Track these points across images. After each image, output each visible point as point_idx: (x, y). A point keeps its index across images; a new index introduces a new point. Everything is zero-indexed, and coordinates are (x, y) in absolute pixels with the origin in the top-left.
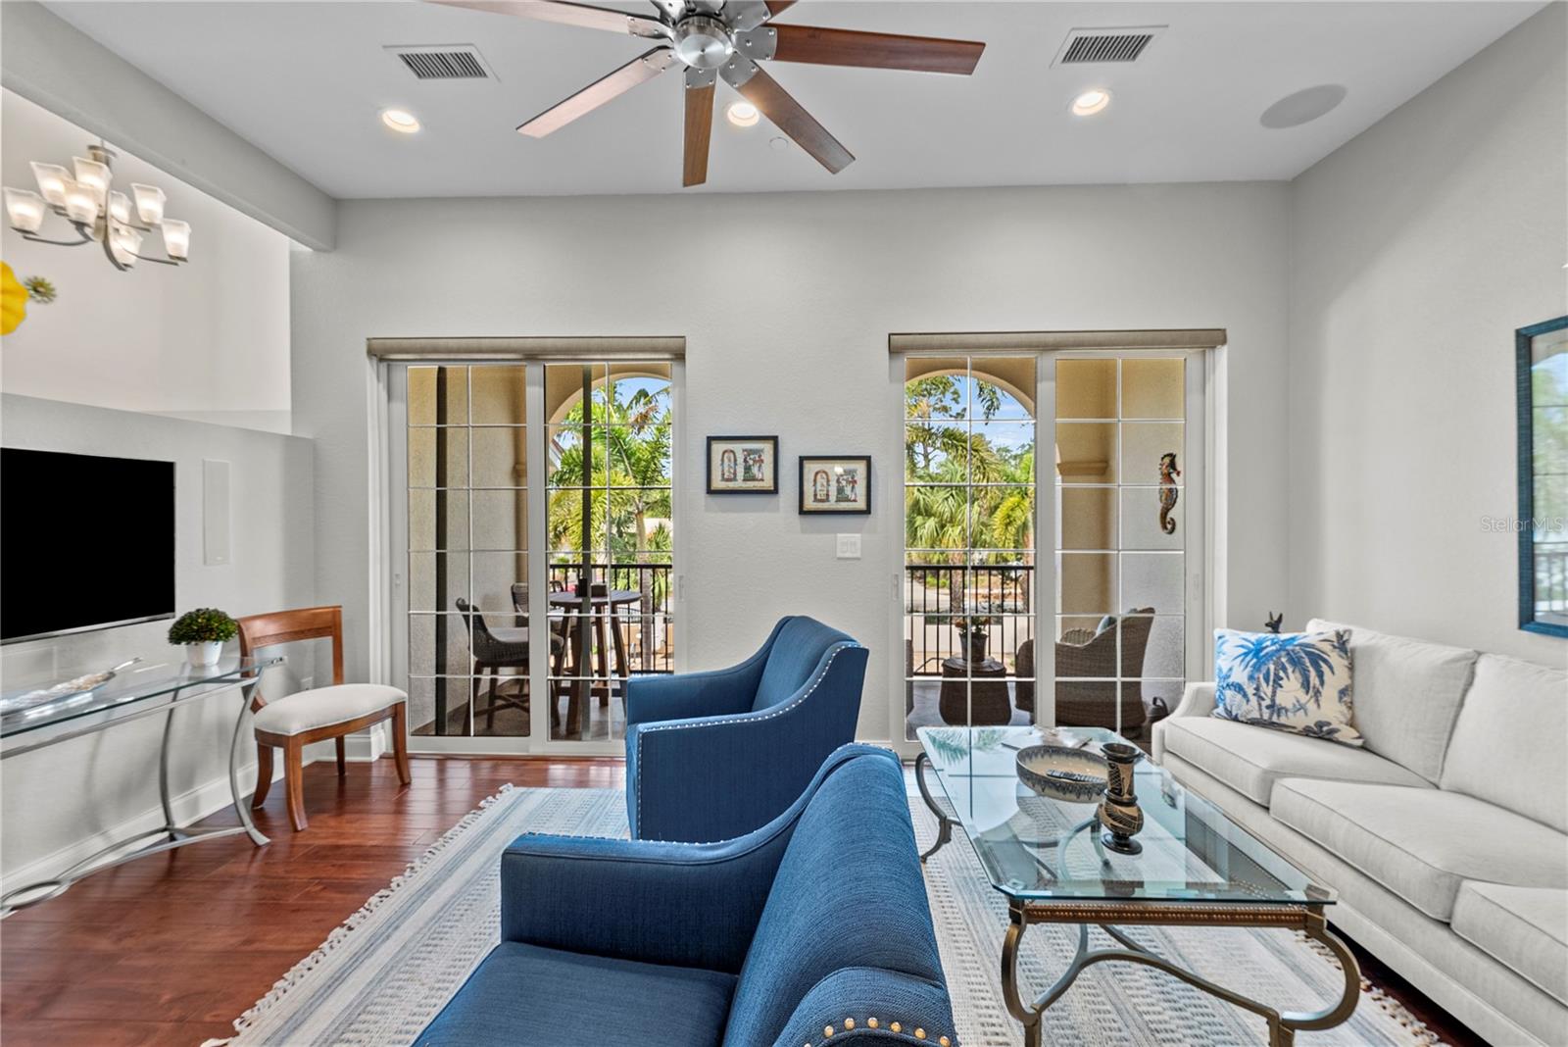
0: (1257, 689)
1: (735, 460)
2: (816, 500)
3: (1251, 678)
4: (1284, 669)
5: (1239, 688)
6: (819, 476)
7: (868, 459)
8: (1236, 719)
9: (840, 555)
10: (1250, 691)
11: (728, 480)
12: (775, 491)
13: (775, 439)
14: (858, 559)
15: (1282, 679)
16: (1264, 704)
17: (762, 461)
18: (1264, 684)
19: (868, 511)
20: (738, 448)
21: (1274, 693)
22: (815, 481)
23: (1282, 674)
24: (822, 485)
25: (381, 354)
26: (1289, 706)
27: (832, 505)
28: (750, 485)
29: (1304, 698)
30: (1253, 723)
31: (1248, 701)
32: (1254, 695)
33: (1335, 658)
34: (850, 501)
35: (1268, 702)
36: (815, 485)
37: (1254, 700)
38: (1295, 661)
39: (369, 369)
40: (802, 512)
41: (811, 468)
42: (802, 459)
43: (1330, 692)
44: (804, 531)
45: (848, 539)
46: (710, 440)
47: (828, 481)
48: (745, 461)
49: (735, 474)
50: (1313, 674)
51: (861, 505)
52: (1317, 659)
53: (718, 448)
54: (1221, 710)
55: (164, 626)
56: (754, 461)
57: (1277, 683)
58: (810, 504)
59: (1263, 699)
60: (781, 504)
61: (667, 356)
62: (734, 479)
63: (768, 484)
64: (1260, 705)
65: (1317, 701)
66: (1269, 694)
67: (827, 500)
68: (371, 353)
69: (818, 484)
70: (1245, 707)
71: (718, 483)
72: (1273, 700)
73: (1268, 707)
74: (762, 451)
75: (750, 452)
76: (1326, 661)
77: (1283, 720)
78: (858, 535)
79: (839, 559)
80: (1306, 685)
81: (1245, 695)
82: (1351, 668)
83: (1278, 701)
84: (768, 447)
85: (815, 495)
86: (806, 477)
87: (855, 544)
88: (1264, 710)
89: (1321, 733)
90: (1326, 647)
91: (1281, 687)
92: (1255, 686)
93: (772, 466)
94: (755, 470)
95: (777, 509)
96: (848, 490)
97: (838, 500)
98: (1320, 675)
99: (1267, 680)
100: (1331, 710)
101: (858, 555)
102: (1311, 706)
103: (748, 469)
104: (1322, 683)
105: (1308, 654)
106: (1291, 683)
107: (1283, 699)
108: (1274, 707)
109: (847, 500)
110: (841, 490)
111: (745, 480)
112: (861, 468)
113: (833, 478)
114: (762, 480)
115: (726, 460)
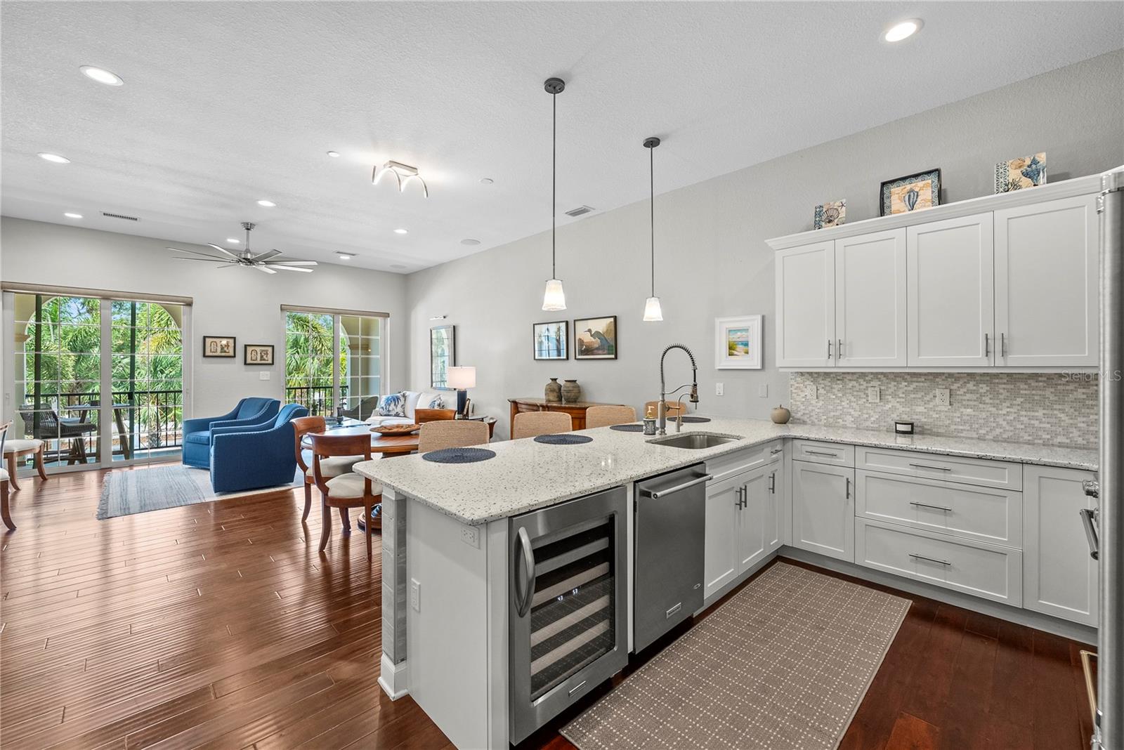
1: (216, 345)
2: (252, 360)
3: (385, 405)
4: (392, 402)
5: (383, 408)
6: (253, 352)
7: (273, 347)
9: (262, 379)
11: (214, 352)
12: (235, 356)
14: (269, 380)
17: (228, 346)
19: (273, 364)
22: (251, 353)
24: (255, 355)
27: (259, 362)
28: (223, 354)
30: (385, 415)
31: (384, 410)
33: (402, 399)
36: (251, 355)
38: (394, 400)
40: (245, 364)
42: (246, 346)
43: (399, 406)
44: (246, 371)
45: (264, 374)
46: (205, 338)
47: (257, 353)
48: (221, 346)
49: (216, 350)
51: (270, 362)
54: (379, 414)
56: (225, 346)
59: (387, 409)
60: (237, 361)
62: (216, 352)
67: (256, 360)
69: (253, 354)
72: (389, 409)
73: (387, 411)
74: (228, 342)
75: (223, 342)
76: (399, 399)
78: (268, 373)
80: (395, 404)
82: (405, 400)
85: (251, 358)
87: (267, 375)
89: (397, 415)
90: (401, 396)
94: (225, 349)
95: (235, 363)
96: (265, 357)
97: (261, 360)
99: (388, 405)
100: (399, 409)
102: (396, 409)
103: (222, 348)
104: (398, 404)
105: (396, 398)
106: (392, 405)
107: (391, 409)
108: (389, 411)
109: (264, 360)
110: (262, 357)
111: (221, 352)
112: (270, 349)
113: (259, 353)
114: (229, 353)
115: (212, 345)
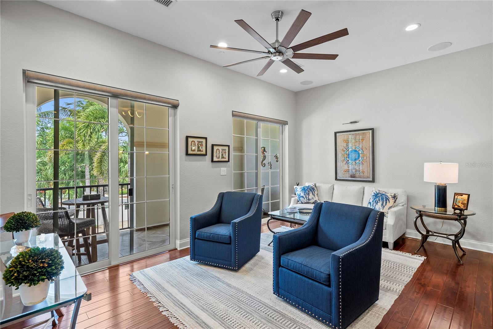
0: (306, 196)
1: (195, 144)
2: (216, 158)
3: (304, 194)
4: (309, 192)
5: (303, 197)
6: (217, 151)
7: (229, 146)
8: (302, 203)
9: (222, 174)
10: (305, 197)
11: (193, 151)
12: (206, 155)
13: (206, 138)
14: (225, 175)
16: (307, 199)
17: (202, 145)
19: (228, 161)
21: (309, 196)
24: (218, 153)
25: (28, 78)
26: (311, 199)
27: (220, 159)
28: (199, 153)
29: (313, 196)
30: (305, 203)
34: (224, 158)
35: (308, 198)
36: (216, 153)
37: (305, 198)
38: (310, 190)
40: (212, 161)
42: (213, 145)
44: (212, 167)
45: (223, 170)
46: (187, 138)
47: (219, 152)
48: (198, 145)
49: (195, 149)
50: (313, 192)
51: (227, 159)
54: (300, 202)
56: (200, 145)
57: (309, 195)
60: (207, 159)
62: (195, 151)
69: (217, 153)
70: (304, 200)
73: (308, 200)
74: (202, 142)
75: (199, 142)
76: (314, 189)
77: (310, 202)
78: (226, 168)
79: (221, 175)
81: (304, 198)
82: (317, 189)
83: (309, 198)
84: (204, 141)
85: (216, 156)
87: (225, 171)
88: (307, 200)
90: (314, 187)
93: (205, 147)
94: (200, 148)
95: (205, 161)
96: (224, 155)
97: (222, 158)
98: (314, 192)
100: (317, 198)
101: (225, 174)
102: (314, 198)
103: (198, 147)
105: (312, 188)
106: (311, 194)
107: (310, 197)
108: (309, 199)
110: (222, 155)
111: (198, 151)
112: (227, 148)
113: (221, 151)
114: (202, 151)
115: (192, 144)
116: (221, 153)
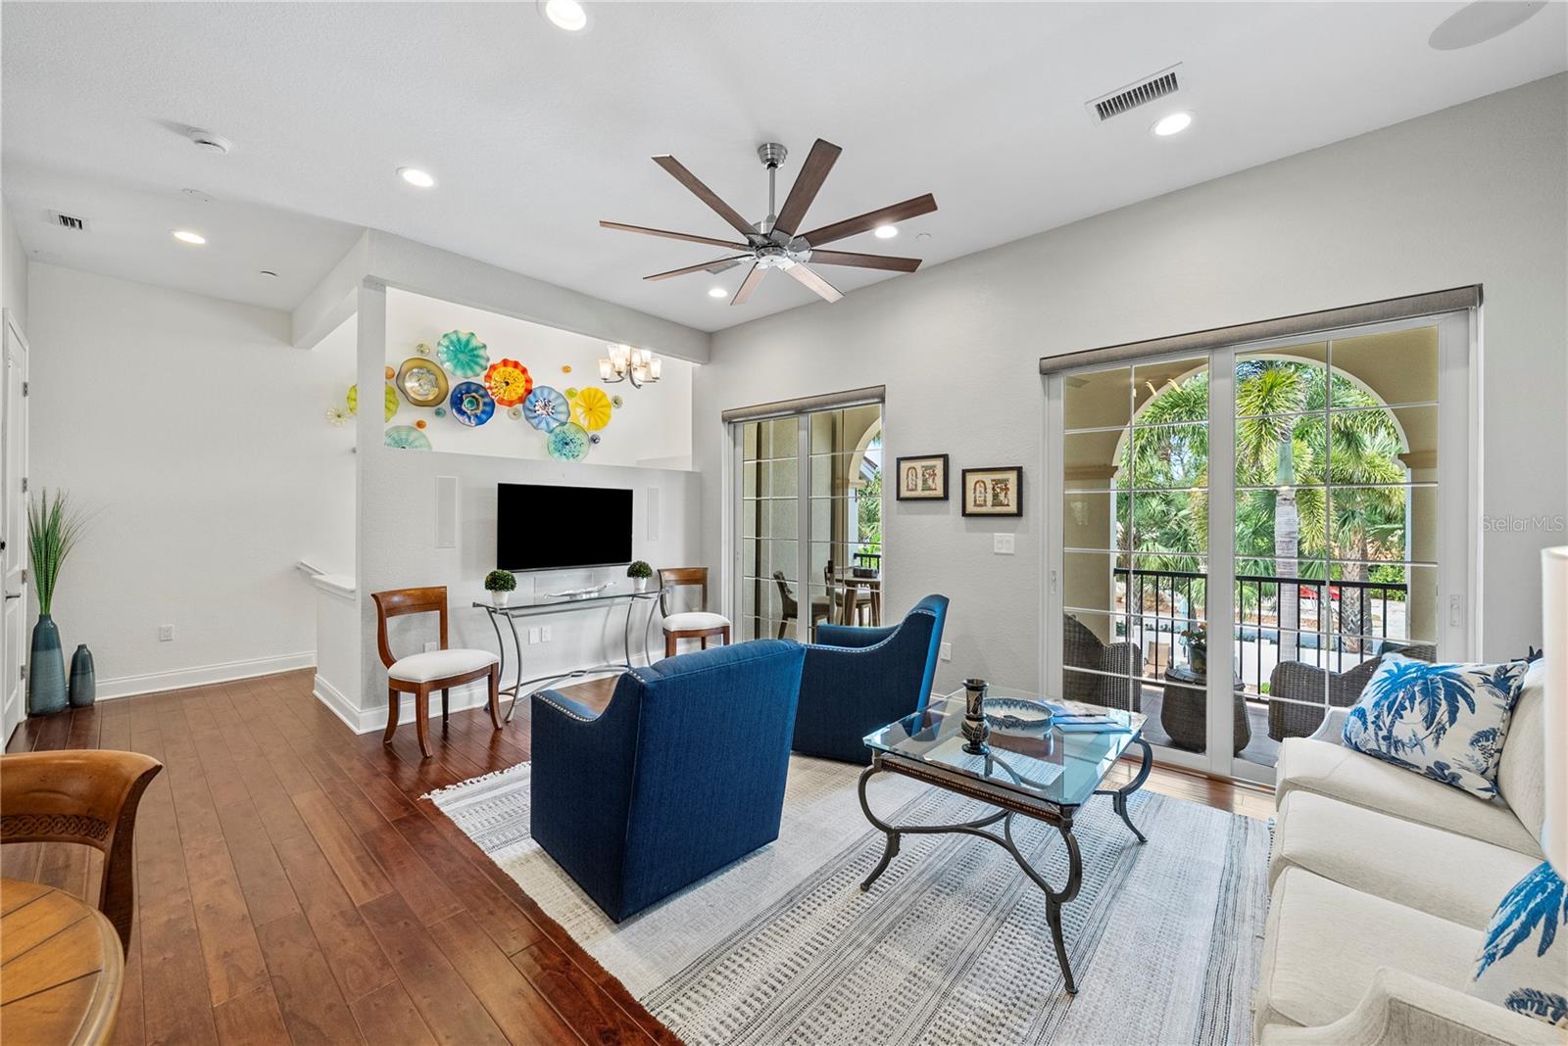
0: (1377, 717)
1: (917, 475)
2: (976, 505)
3: (1377, 704)
4: (1412, 699)
5: (1362, 714)
6: (978, 485)
7: (1019, 470)
8: (1356, 748)
9: (996, 551)
10: (1370, 718)
11: (912, 490)
12: (946, 497)
13: (945, 457)
14: (1012, 555)
15: (1405, 709)
16: (1381, 734)
17: (936, 475)
18: (1386, 713)
19: (1019, 514)
20: (918, 464)
21: (1393, 723)
22: (975, 489)
23: (1407, 704)
24: (981, 493)
25: (730, 420)
26: (1406, 740)
27: (989, 509)
28: (927, 494)
29: (1422, 732)
30: (1373, 755)
31: (1366, 729)
32: (1373, 723)
33: (1484, 695)
34: (1003, 505)
35: (1384, 733)
36: (975, 492)
37: (1371, 727)
38: (1429, 692)
39: (723, 430)
40: (964, 514)
41: (971, 479)
42: (965, 472)
43: (1458, 733)
44: (967, 531)
45: (1003, 539)
46: (899, 460)
47: (985, 489)
48: (923, 475)
49: (916, 485)
50: (1444, 707)
52: (1456, 691)
53: (905, 466)
55: (624, 569)
56: (930, 475)
57: (1400, 712)
58: (970, 508)
59: (1381, 730)
60: (951, 508)
61: (876, 400)
62: (916, 489)
63: (940, 493)
64: (1376, 734)
65: (1438, 738)
66: (1388, 724)
67: (985, 505)
68: (724, 420)
69: (978, 492)
70: (1362, 736)
71: (904, 493)
72: (1390, 732)
73: (1384, 738)
74: (935, 466)
75: (926, 468)
76: (1466, 696)
77: (1401, 755)
78: (1012, 535)
79: (996, 554)
80: (1430, 719)
81: (1365, 723)
82: (1510, 710)
83: (1394, 734)
85: (975, 501)
86: (968, 486)
87: (1008, 542)
88: (1381, 741)
89: (1442, 776)
90: (1475, 680)
91: (1402, 717)
92: (1376, 713)
94: (930, 482)
95: (947, 512)
96: (1002, 496)
97: (994, 505)
98: (1455, 712)
99: (1389, 710)
100: (1455, 752)
101: (1013, 552)
102: (1429, 743)
103: (925, 481)
104: (1453, 720)
105: (1447, 685)
107: (1401, 731)
109: (1002, 505)
110: (995, 496)
111: (923, 490)
112: (1012, 477)
113: (989, 486)
114: (935, 489)
115: (910, 475)
116: (990, 492)
